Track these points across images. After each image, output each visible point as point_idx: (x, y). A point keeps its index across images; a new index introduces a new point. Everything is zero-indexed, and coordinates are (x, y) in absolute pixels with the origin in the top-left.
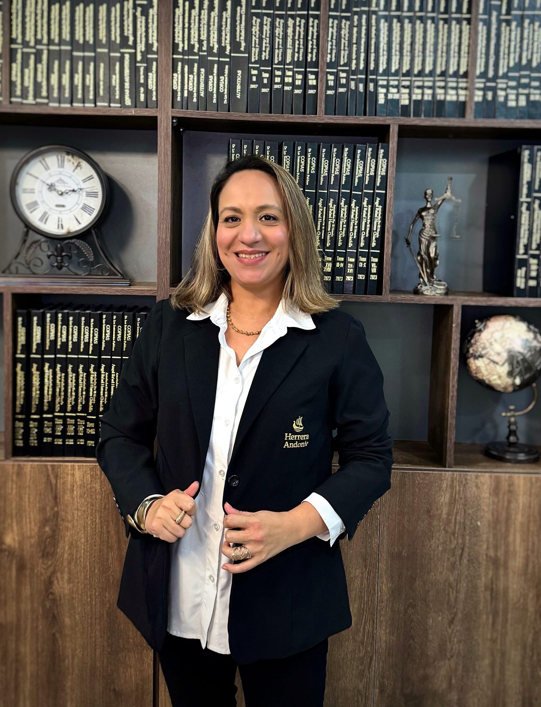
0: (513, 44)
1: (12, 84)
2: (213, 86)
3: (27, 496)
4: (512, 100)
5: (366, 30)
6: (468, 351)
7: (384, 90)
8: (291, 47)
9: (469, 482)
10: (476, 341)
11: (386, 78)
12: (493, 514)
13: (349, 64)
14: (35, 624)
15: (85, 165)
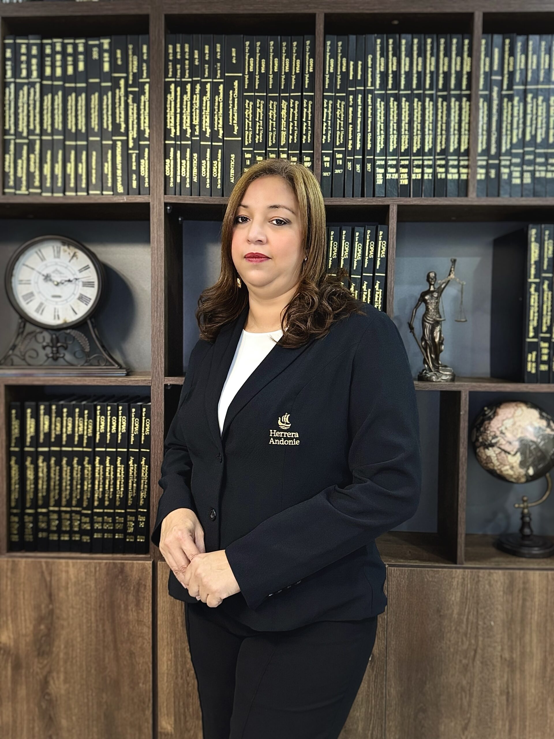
0: (515, 120)
1: (5, 175)
2: (206, 171)
3: (22, 593)
5: (361, 109)
6: (477, 440)
7: (382, 171)
8: (285, 129)
9: (481, 579)
10: (486, 429)
11: (384, 158)
12: (507, 614)
13: (345, 144)
14: (31, 726)
15: (81, 254)
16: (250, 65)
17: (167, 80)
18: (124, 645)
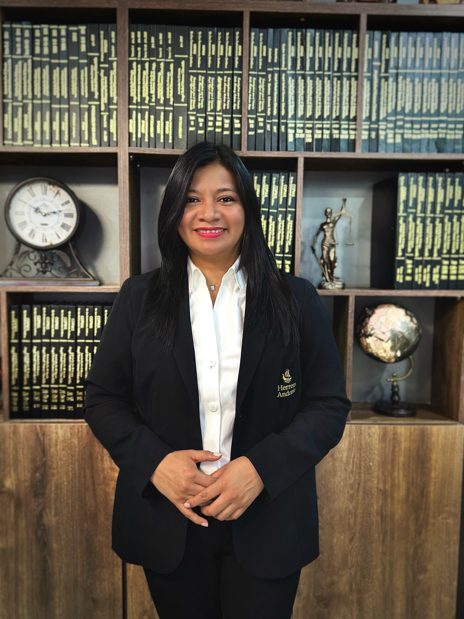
0: (390, 95)
1: (4, 130)
2: (161, 129)
3: (21, 450)
4: (390, 138)
5: (278, 85)
6: (360, 332)
7: (293, 131)
8: (220, 98)
9: (363, 432)
10: (367, 324)
11: (294, 122)
12: (382, 457)
13: (265, 111)
14: (30, 549)
15: (63, 193)
16: (194, 49)
17: (130, 59)
18: (101, 487)
